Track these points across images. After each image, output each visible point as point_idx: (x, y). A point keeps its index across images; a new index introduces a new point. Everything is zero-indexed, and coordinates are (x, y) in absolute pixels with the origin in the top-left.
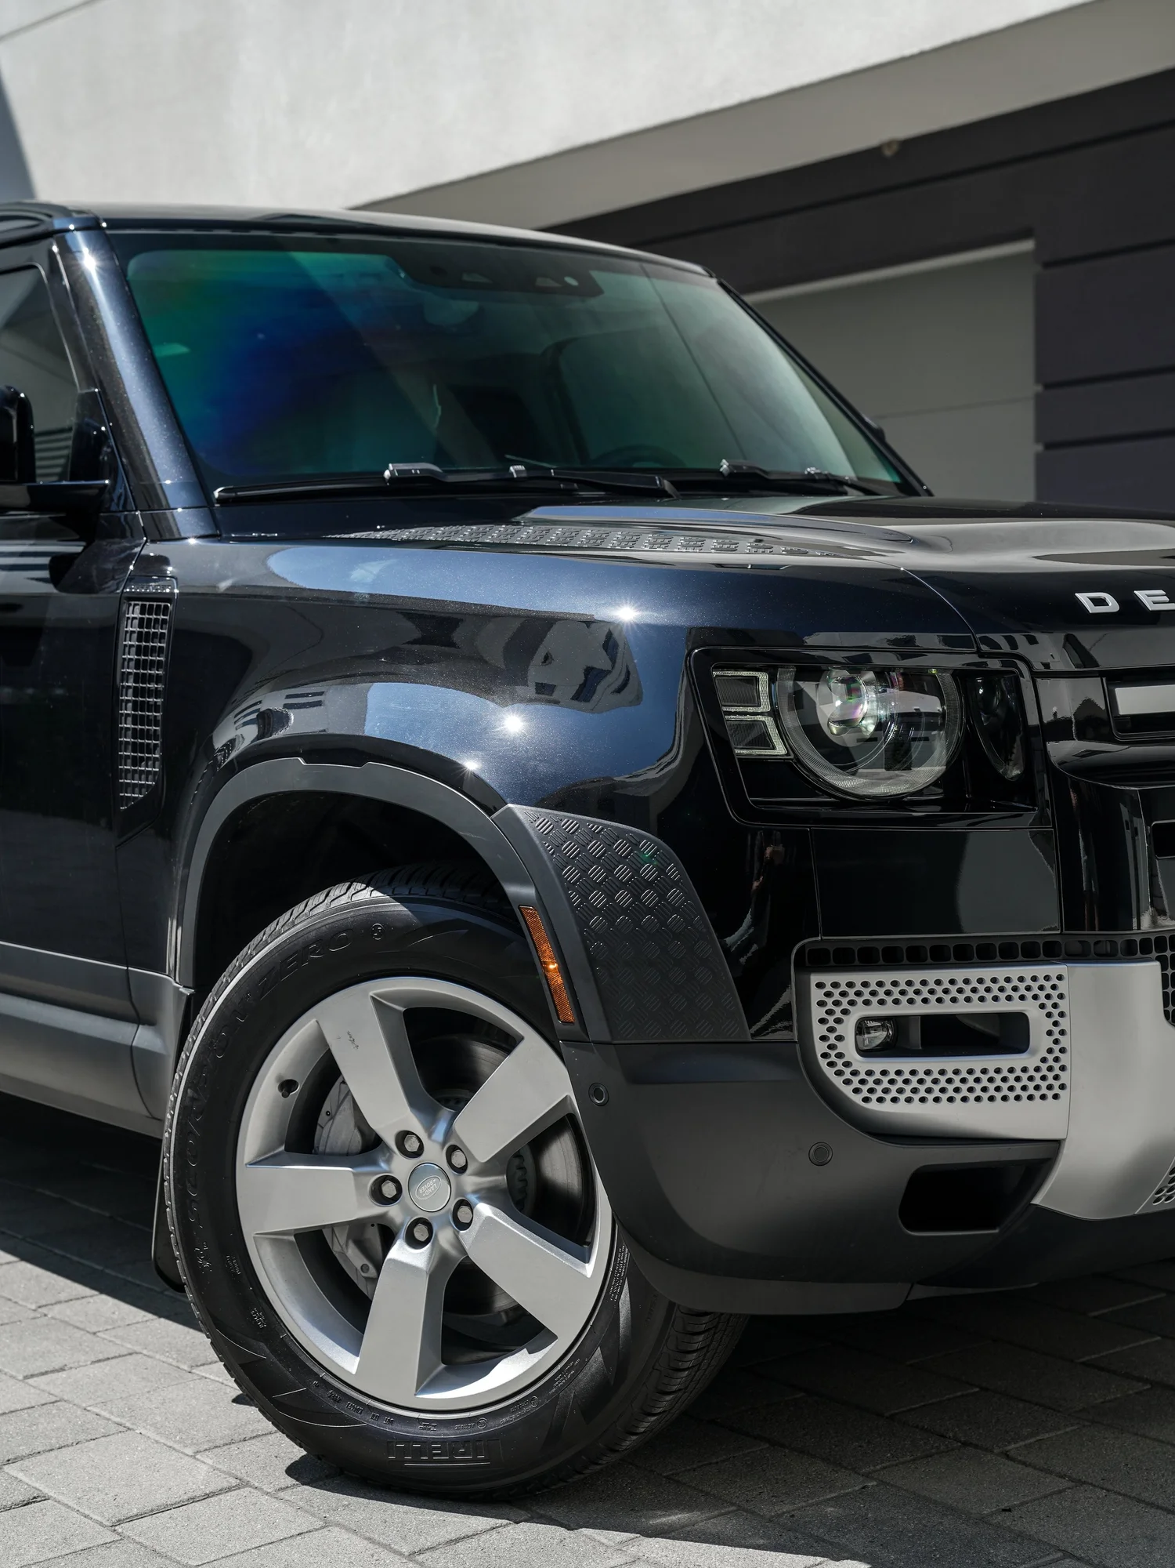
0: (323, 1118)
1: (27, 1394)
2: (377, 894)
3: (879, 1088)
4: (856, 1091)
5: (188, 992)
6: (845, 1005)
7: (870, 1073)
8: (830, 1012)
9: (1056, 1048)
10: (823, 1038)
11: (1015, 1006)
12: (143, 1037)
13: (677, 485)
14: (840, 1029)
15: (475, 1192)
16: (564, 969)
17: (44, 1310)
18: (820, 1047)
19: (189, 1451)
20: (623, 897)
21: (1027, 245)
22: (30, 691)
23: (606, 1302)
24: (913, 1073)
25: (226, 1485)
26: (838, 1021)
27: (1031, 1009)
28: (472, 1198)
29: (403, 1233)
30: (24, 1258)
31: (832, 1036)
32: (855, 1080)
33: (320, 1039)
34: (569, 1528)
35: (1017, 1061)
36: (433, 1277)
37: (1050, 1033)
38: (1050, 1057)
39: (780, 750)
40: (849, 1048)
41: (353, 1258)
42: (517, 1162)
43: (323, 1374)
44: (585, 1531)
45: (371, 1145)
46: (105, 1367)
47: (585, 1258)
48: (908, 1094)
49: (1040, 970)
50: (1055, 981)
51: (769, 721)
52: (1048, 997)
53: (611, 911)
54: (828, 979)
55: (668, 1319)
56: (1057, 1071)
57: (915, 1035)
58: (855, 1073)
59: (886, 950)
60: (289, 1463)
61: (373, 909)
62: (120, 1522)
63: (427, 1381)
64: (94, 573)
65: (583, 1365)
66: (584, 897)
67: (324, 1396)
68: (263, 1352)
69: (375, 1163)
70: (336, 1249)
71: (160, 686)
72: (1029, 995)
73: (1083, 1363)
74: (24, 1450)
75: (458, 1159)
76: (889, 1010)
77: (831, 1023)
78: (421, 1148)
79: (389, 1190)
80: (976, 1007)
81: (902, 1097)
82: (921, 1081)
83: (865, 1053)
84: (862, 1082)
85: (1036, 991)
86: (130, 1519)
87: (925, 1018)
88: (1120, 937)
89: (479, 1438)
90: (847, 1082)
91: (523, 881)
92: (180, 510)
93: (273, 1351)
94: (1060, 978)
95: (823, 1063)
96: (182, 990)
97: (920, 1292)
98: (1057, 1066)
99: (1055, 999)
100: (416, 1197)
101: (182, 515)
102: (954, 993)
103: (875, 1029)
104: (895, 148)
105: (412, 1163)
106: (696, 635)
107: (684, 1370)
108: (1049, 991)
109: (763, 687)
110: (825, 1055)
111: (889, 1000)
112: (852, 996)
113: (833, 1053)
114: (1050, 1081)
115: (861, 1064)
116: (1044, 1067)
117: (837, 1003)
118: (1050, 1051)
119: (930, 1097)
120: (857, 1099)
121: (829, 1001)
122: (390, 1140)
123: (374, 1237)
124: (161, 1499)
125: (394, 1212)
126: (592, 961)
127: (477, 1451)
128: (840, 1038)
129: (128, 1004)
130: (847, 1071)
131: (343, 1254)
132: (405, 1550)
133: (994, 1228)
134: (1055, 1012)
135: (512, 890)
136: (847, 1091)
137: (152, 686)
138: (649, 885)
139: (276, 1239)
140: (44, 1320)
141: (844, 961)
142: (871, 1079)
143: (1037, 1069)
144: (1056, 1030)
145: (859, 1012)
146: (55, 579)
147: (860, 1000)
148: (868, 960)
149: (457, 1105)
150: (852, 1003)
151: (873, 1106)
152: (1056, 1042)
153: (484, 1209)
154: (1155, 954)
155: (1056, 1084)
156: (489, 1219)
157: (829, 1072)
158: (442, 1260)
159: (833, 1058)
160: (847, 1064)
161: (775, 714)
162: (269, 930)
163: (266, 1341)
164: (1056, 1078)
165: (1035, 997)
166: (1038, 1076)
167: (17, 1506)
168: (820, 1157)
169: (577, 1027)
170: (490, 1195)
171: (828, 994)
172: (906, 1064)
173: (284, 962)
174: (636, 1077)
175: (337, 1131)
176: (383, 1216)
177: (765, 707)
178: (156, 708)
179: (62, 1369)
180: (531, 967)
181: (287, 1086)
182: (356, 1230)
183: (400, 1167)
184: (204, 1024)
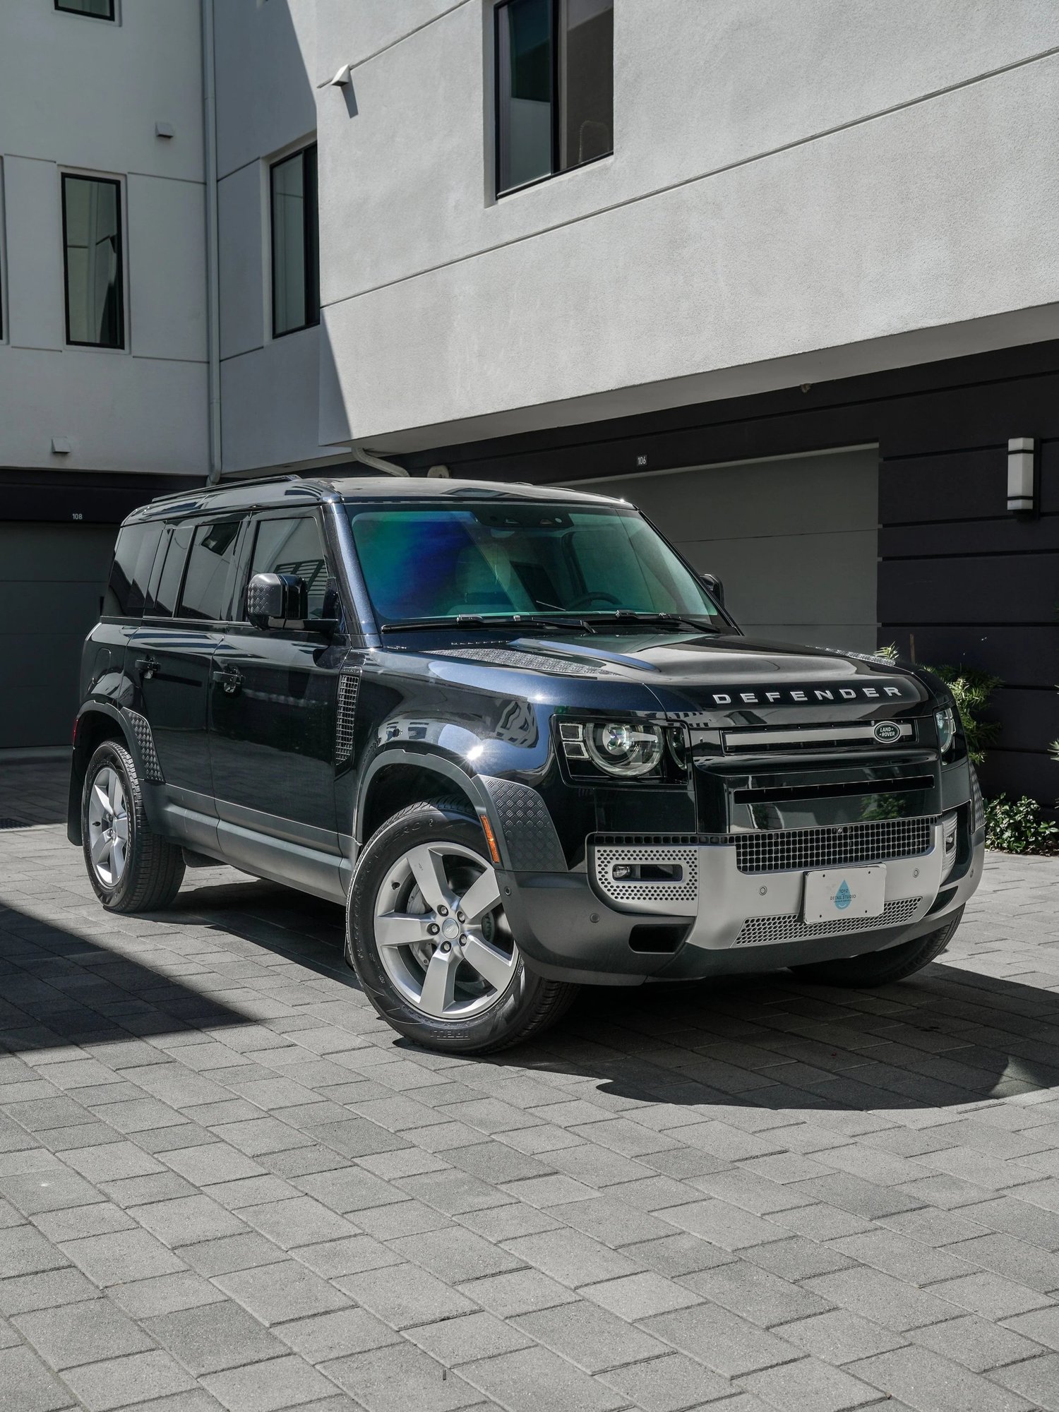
0: (410, 898)
1: (294, 1011)
2: (431, 807)
3: (621, 893)
4: (613, 894)
5: (360, 845)
6: (609, 859)
7: (618, 887)
8: (602, 862)
9: (693, 880)
10: (600, 872)
11: (677, 862)
12: (344, 864)
13: (590, 623)
14: (606, 869)
15: (468, 931)
16: (496, 841)
17: (303, 982)
18: (599, 876)
19: (355, 1034)
20: (520, 813)
21: (876, 445)
22: (314, 702)
23: (516, 977)
24: (635, 887)
25: (367, 1045)
26: (606, 866)
27: (683, 864)
28: (467, 933)
29: (439, 947)
30: (297, 962)
31: (603, 872)
32: (612, 889)
33: (409, 867)
34: (500, 1066)
35: (677, 884)
36: (451, 965)
37: (691, 873)
38: (691, 883)
39: (586, 756)
40: (610, 876)
41: (421, 957)
42: (487, 920)
43: (406, 1003)
44: (505, 1066)
45: (428, 911)
46: (327, 1004)
47: (509, 959)
48: (633, 896)
49: (688, 848)
50: (693, 853)
51: (582, 744)
52: (690, 859)
53: (515, 819)
54: (602, 849)
55: (539, 983)
56: (693, 889)
57: (638, 872)
58: (612, 887)
59: (626, 838)
60: (394, 1040)
61: (429, 813)
62: (324, 1054)
63: (447, 1007)
64: (332, 659)
65: (506, 1001)
66: (505, 813)
67: (406, 1011)
68: (383, 994)
69: (429, 918)
70: (414, 953)
71: (353, 713)
72: (682, 858)
73: (748, 1022)
74: (289, 1030)
75: (462, 918)
76: (626, 862)
77: (603, 866)
78: (448, 912)
79: (435, 930)
80: (666, 862)
81: (631, 897)
82: (638, 891)
83: (616, 879)
84: (615, 890)
85: (685, 856)
86: (328, 1054)
87: (642, 865)
88: (720, 836)
89: (467, 1029)
90: (609, 890)
91: (482, 805)
92: (367, 635)
93: (387, 992)
94: (695, 851)
95: (600, 882)
96: (358, 844)
97: (650, 979)
98: (693, 887)
99: (693, 860)
100: (445, 932)
101: (368, 638)
102: (658, 856)
103: (622, 869)
104: (808, 388)
105: (444, 918)
106: (556, 708)
107: (547, 1004)
108: (691, 856)
109: (580, 730)
110: (600, 879)
111: (632, 858)
112: (611, 856)
113: (603, 879)
114: (690, 893)
115: (615, 883)
116: (688, 887)
117: (605, 858)
118: (691, 881)
119: (642, 897)
120: (613, 897)
121: (602, 858)
122: (436, 910)
123: (429, 948)
124: (341, 1048)
125: (436, 938)
126: (506, 838)
127: (465, 1035)
128: (606, 873)
129: (338, 849)
130: (609, 886)
131: (417, 955)
132: (433, 1069)
133: (672, 952)
134: (693, 865)
135: (478, 809)
136: (609, 894)
137: (350, 713)
138: (530, 809)
139: (390, 947)
140: (303, 986)
141: (609, 841)
142: (618, 890)
143: (685, 888)
144: (693, 872)
145: (614, 862)
146: (316, 659)
147: (614, 858)
148: (619, 841)
149: (461, 895)
150: (611, 859)
151: (619, 900)
152: (693, 877)
153: (471, 938)
154: (735, 843)
155: (693, 894)
156: (472, 942)
157: (602, 886)
158: (456, 958)
159: (603, 881)
160: (609, 883)
161: (584, 741)
162: (389, 820)
163: (384, 988)
164: (693, 891)
165: (685, 859)
166: (685, 890)
167: (285, 1047)
168: (595, 919)
169: (500, 864)
170: (474, 932)
171: (602, 855)
172: (632, 884)
173: (394, 834)
174: (521, 884)
175: (415, 904)
176: (432, 940)
177: (581, 739)
178: (351, 722)
179: (308, 1004)
180: (483, 839)
181: (395, 885)
182: (423, 944)
183: (439, 920)
184: (363, 857)
